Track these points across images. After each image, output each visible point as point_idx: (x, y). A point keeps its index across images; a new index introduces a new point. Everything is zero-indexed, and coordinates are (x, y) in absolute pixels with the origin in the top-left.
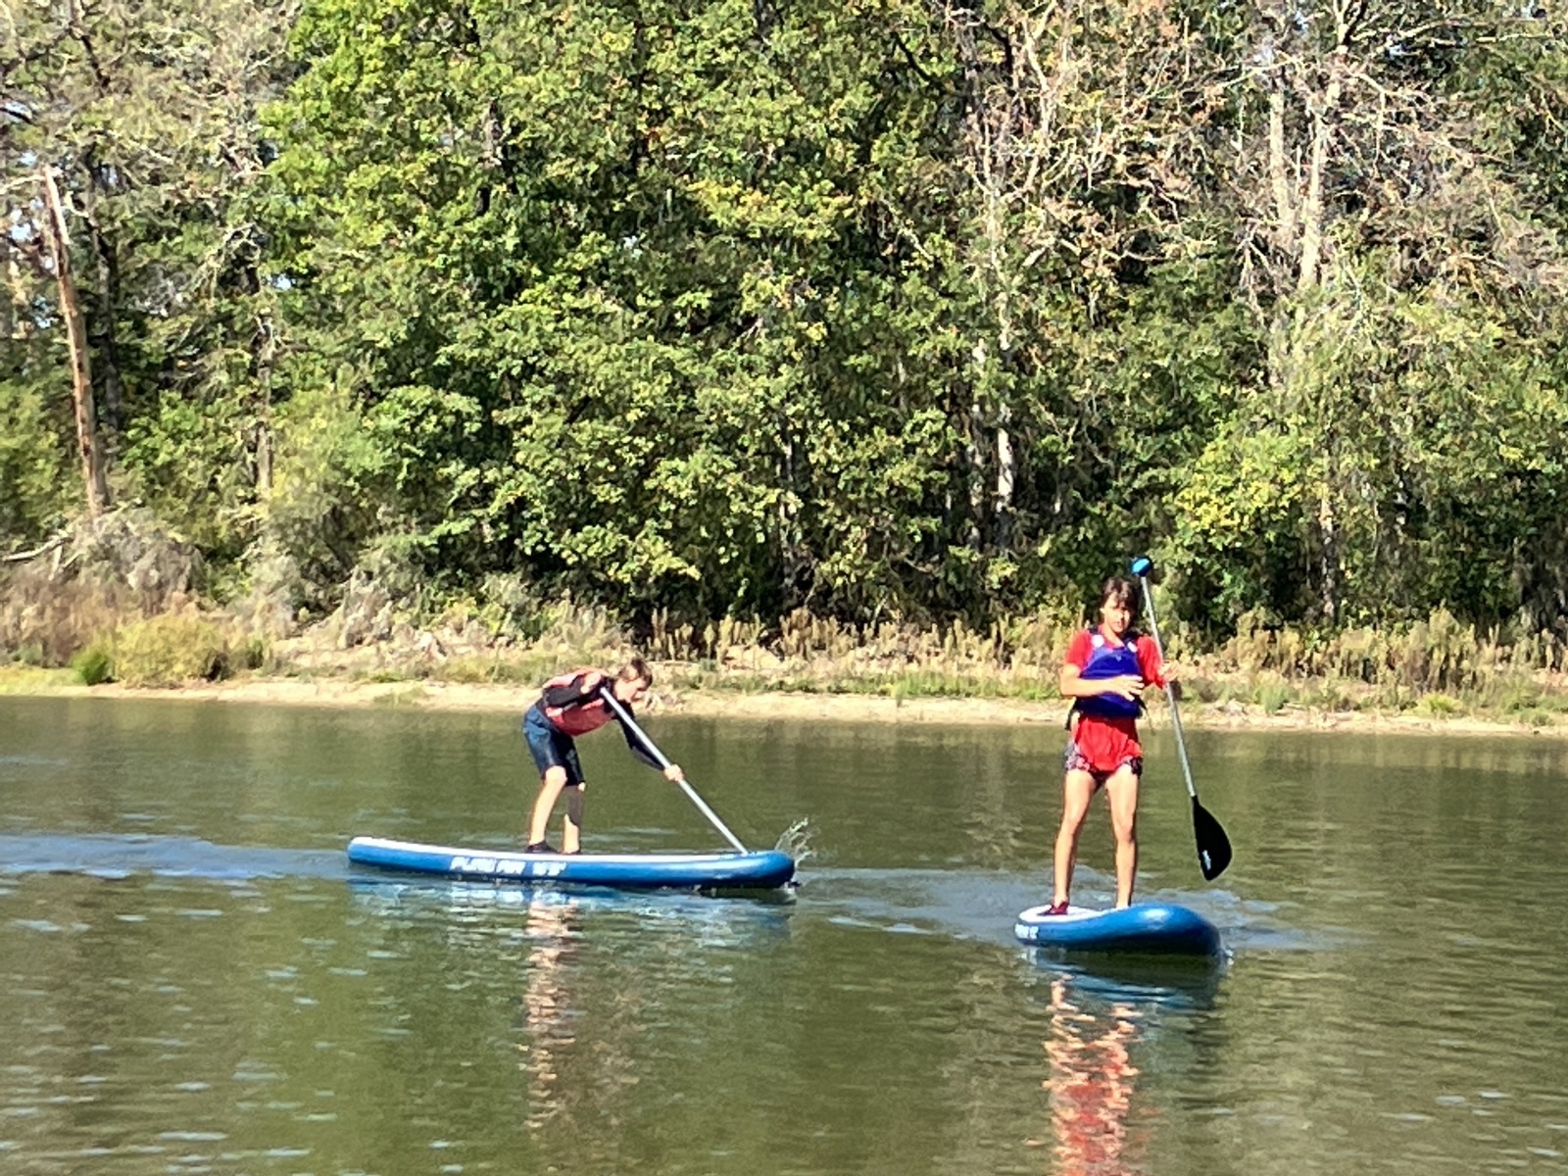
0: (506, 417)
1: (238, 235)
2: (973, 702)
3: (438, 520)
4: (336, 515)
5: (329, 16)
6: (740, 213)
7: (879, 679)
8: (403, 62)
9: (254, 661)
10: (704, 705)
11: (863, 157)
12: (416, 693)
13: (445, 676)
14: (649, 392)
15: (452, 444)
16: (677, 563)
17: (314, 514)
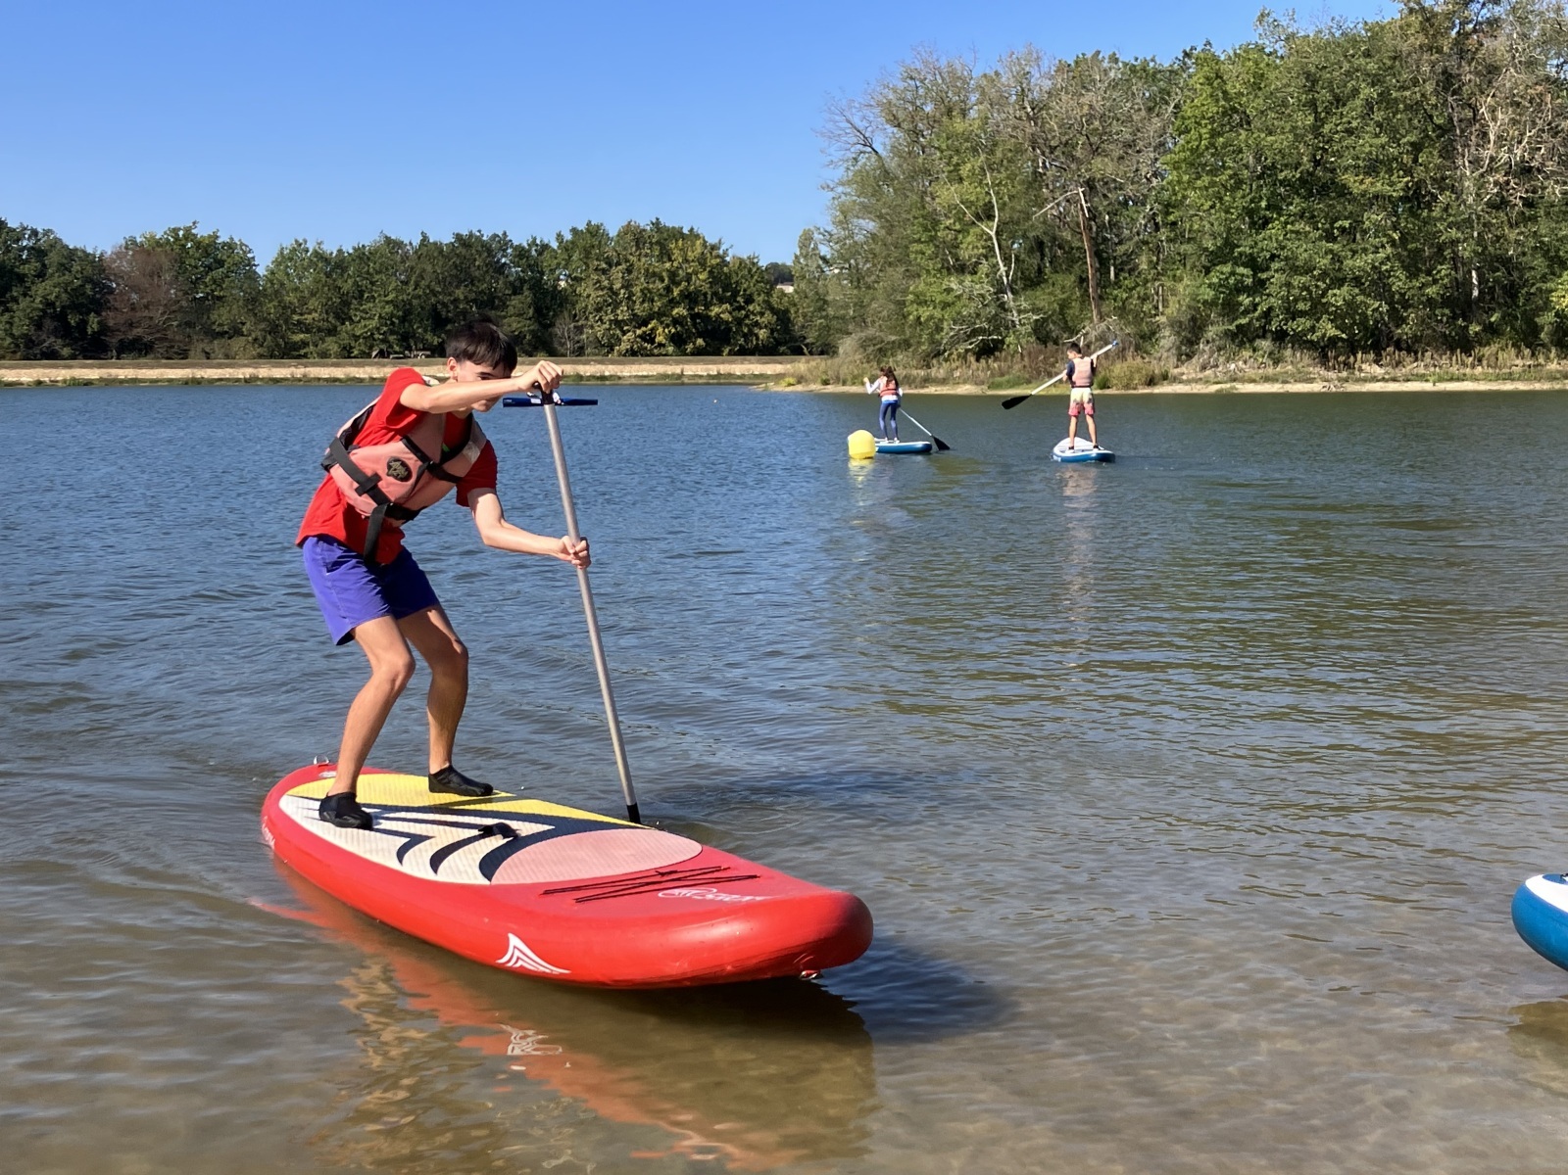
0: (1264, 276)
1: (1151, 209)
2: (1466, 383)
3: (1235, 319)
5: (1189, 118)
6: (1363, 187)
7: (1423, 375)
8: (1220, 135)
10: (1351, 388)
11: (1415, 161)
12: (1232, 388)
14: (1324, 262)
15: (1240, 289)
16: (1338, 333)
17: (1185, 319)
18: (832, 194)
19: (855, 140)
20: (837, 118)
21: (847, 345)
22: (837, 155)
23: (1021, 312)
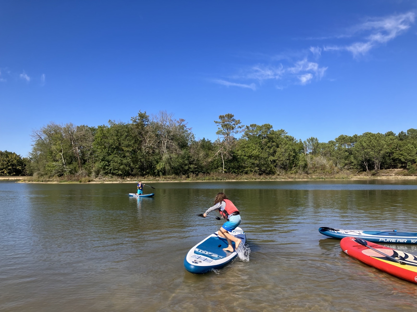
1: (91, 151)
3: (105, 170)
4: (98, 170)
5: (97, 136)
6: (126, 149)
7: (136, 180)
8: (102, 140)
9: (92, 181)
10: (124, 182)
11: (134, 145)
12: (103, 182)
13: (106, 181)
14: (119, 161)
15: (106, 165)
16: (121, 173)
17: (96, 170)
18: (33, 147)
19: (38, 137)
20: (35, 133)
21: (35, 174)
22: (34, 140)
23: (67, 169)
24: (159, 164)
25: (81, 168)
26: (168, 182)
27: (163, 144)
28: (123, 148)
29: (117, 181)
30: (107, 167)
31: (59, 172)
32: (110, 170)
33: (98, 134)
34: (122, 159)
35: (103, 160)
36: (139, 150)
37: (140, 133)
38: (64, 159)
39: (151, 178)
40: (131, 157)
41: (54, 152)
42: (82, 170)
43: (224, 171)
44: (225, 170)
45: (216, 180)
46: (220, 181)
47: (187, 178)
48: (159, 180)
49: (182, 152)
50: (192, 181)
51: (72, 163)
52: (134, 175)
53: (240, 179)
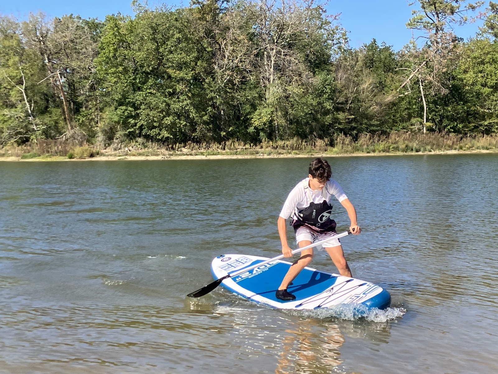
2: (218, 156)
3: (128, 129)
4: (111, 129)
7: (202, 153)
9: (98, 154)
10: (174, 158)
11: (196, 64)
13: (130, 155)
14: (162, 106)
15: (129, 116)
16: (169, 135)
17: (107, 129)
23: (38, 125)
24: (258, 111)
25: (70, 123)
26: (282, 156)
27: (265, 60)
28: (170, 71)
29: (158, 155)
30: (132, 121)
31: (20, 133)
32: (141, 128)
33: (108, 36)
34: (167, 99)
35: (121, 104)
36: (207, 76)
37: (209, 33)
38: (30, 102)
39: (240, 146)
40: (190, 95)
41: (5, 85)
42: (72, 128)
43: (425, 128)
44: (429, 124)
45: (403, 151)
46: (414, 153)
47: (329, 148)
48: (257, 153)
49: (317, 80)
50: (340, 155)
51: (48, 112)
52: (198, 141)
53: (469, 148)
